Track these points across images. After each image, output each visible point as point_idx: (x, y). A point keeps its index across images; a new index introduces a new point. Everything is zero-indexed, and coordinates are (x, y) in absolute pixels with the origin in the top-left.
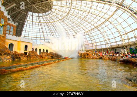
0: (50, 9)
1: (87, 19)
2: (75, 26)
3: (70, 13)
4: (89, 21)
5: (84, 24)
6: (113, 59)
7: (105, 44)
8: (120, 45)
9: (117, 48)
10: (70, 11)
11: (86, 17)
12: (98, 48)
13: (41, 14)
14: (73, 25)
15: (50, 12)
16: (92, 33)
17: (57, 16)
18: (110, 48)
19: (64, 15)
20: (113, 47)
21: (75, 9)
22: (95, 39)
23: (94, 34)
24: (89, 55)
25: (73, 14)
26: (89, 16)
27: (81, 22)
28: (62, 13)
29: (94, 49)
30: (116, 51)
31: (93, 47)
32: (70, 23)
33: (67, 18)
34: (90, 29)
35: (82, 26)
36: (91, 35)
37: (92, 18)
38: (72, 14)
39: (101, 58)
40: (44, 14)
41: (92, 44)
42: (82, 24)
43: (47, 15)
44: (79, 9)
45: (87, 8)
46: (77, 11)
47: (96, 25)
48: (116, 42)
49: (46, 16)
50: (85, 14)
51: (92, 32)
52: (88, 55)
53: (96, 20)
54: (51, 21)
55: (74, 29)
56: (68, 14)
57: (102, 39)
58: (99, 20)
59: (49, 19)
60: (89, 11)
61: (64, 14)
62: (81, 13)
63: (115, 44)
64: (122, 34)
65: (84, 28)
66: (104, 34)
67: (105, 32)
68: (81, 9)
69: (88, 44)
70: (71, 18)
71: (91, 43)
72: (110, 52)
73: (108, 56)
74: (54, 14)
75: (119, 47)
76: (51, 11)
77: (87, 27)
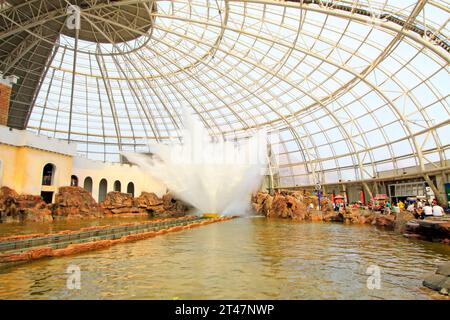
0: (146, 30)
1: (285, 70)
2: (239, 97)
3: (221, 46)
4: (294, 77)
5: (276, 91)
6: (384, 222)
7: (356, 167)
8: (410, 172)
9: (400, 181)
10: (220, 38)
11: (283, 63)
12: (328, 181)
13: (111, 45)
14: (231, 90)
15: (143, 39)
16: (303, 125)
17: (172, 55)
18: (371, 183)
19: (200, 52)
20: (382, 177)
21: (241, 33)
22: (316, 148)
23: (312, 128)
24: (293, 208)
25: (233, 52)
26: (292, 62)
27: (262, 81)
28: (191, 46)
29: (312, 184)
30: (396, 195)
31: (310, 176)
32: (222, 82)
33: (211, 64)
34: (296, 107)
35: (266, 96)
36: (300, 131)
37: (304, 69)
38: (227, 50)
39: (339, 219)
40: (121, 46)
41: (306, 163)
42: (267, 90)
43: (135, 50)
44: (256, 33)
45: (284, 32)
46: (250, 41)
47: (319, 94)
48: (395, 159)
49: (128, 53)
50: (278, 53)
51: (304, 120)
52: (290, 205)
53: (318, 77)
54: (147, 74)
55: (236, 108)
56: (213, 49)
57: (342, 148)
58: (331, 77)
59: (139, 64)
60: (294, 44)
61: (198, 49)
62: (262, 46)
63: (389, 166)
64: (415, 130)
65: (274, 104)
66: (348, 128)
67: (352, 120)
68: (261, 35)
69: (291, 165)
70: (224, 67)
71: (301, 160)
72: (374, 195)
73: (367, 212)
74: (161, 47)
75: (406, 180)
76: (150, 37)
77: (286, 99)
